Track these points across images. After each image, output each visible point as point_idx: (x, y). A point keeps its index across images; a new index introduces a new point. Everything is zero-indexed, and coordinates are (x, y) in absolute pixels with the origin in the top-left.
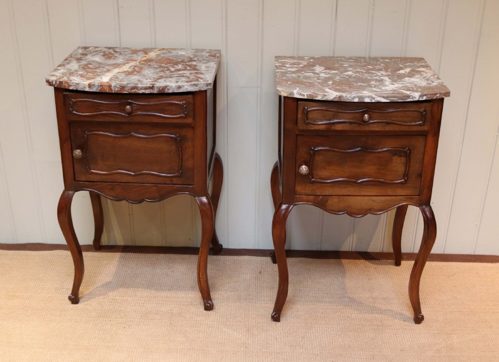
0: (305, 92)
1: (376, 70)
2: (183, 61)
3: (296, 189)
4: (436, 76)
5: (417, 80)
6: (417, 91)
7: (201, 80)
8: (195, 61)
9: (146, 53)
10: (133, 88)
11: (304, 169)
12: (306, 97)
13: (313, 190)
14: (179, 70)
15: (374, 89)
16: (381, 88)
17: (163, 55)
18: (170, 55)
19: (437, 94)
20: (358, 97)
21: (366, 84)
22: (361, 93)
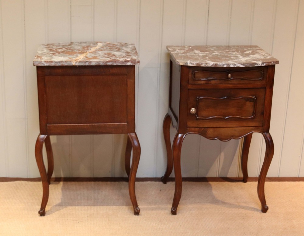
0: (195, 62)
1: (231, 52)
3: (188, 124)
6: (259, 61)
11: (193, 110)
12: (195, 65)
13: (198, 124)
19: (272, 62)
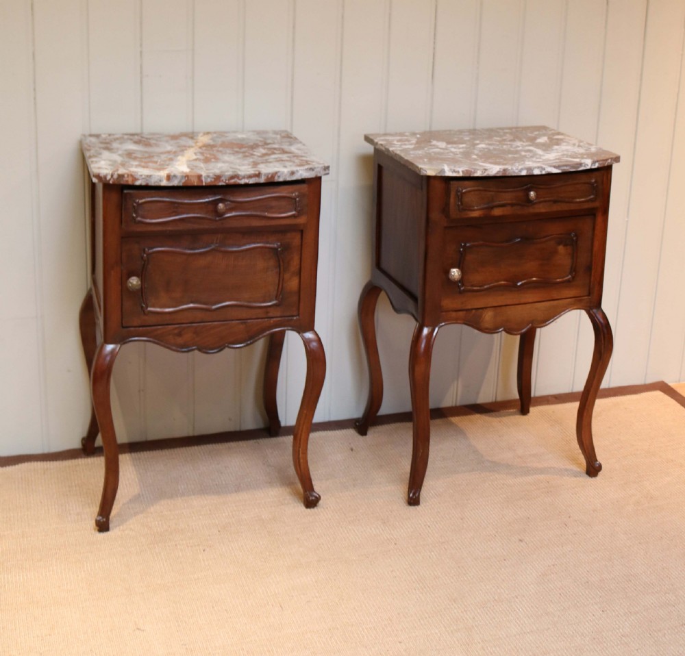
0: (459, 167)
3: (442, 303)
5: (569, 148)
10: (232, 177)
11: (455, 272)
12: (461, 174)
13: (463, 303)
19: (608, 159)
20: (525, 169)
22: (525, 163)
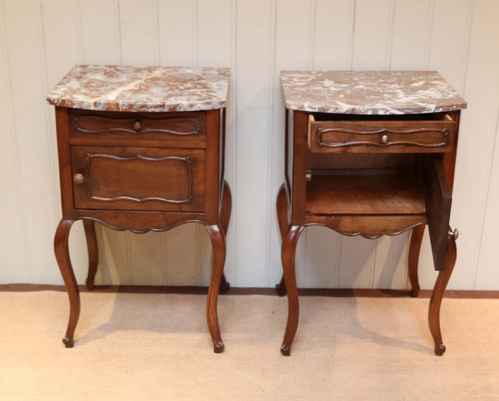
0: (317, 105)
1: (388, 84)
2: (191, 80)
4: (451, 89)
5: (431, 93)
6: (432, 103)
7: (214, 99)
8: (204, 79)
9: (150, 72)
10: (142, 107)
12: (317, 111)
14: (189, 88)
15: (387, 102)
16: (394, 101)
17: (169, 74)
18: (177, 73)
19: (454, 105)
20: (371, 109)
21: (378, 97)
22: (374, 105)
